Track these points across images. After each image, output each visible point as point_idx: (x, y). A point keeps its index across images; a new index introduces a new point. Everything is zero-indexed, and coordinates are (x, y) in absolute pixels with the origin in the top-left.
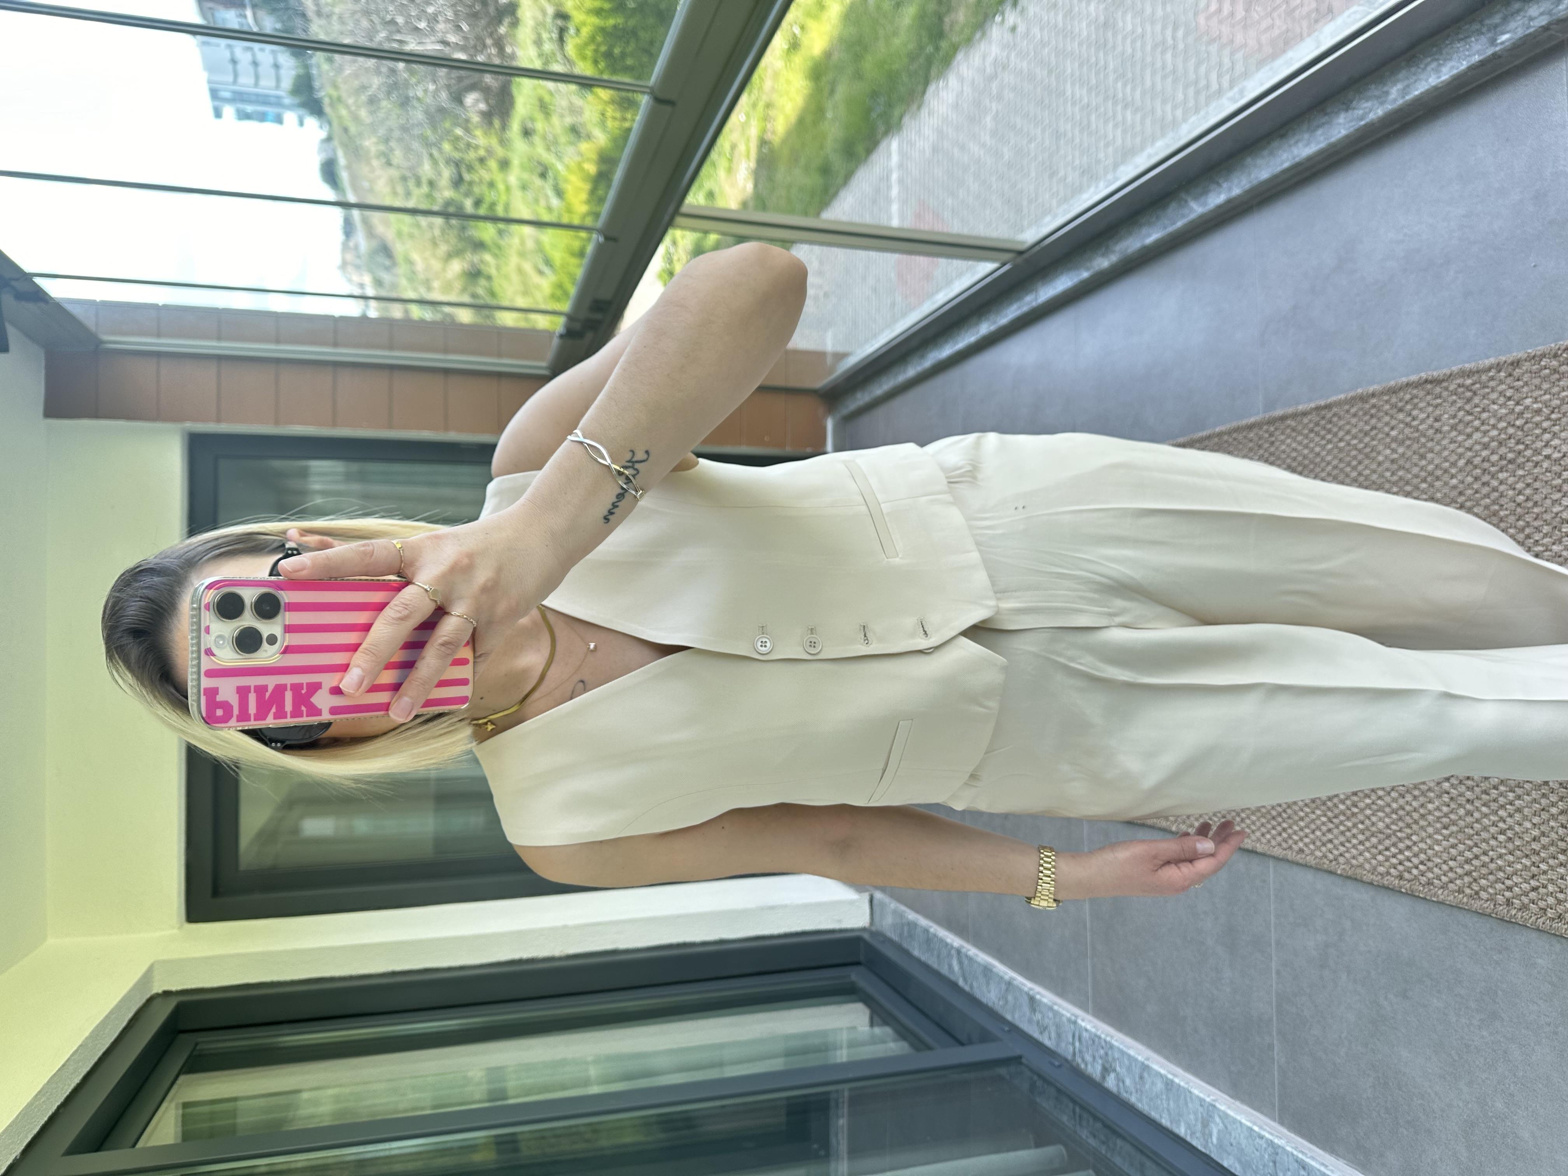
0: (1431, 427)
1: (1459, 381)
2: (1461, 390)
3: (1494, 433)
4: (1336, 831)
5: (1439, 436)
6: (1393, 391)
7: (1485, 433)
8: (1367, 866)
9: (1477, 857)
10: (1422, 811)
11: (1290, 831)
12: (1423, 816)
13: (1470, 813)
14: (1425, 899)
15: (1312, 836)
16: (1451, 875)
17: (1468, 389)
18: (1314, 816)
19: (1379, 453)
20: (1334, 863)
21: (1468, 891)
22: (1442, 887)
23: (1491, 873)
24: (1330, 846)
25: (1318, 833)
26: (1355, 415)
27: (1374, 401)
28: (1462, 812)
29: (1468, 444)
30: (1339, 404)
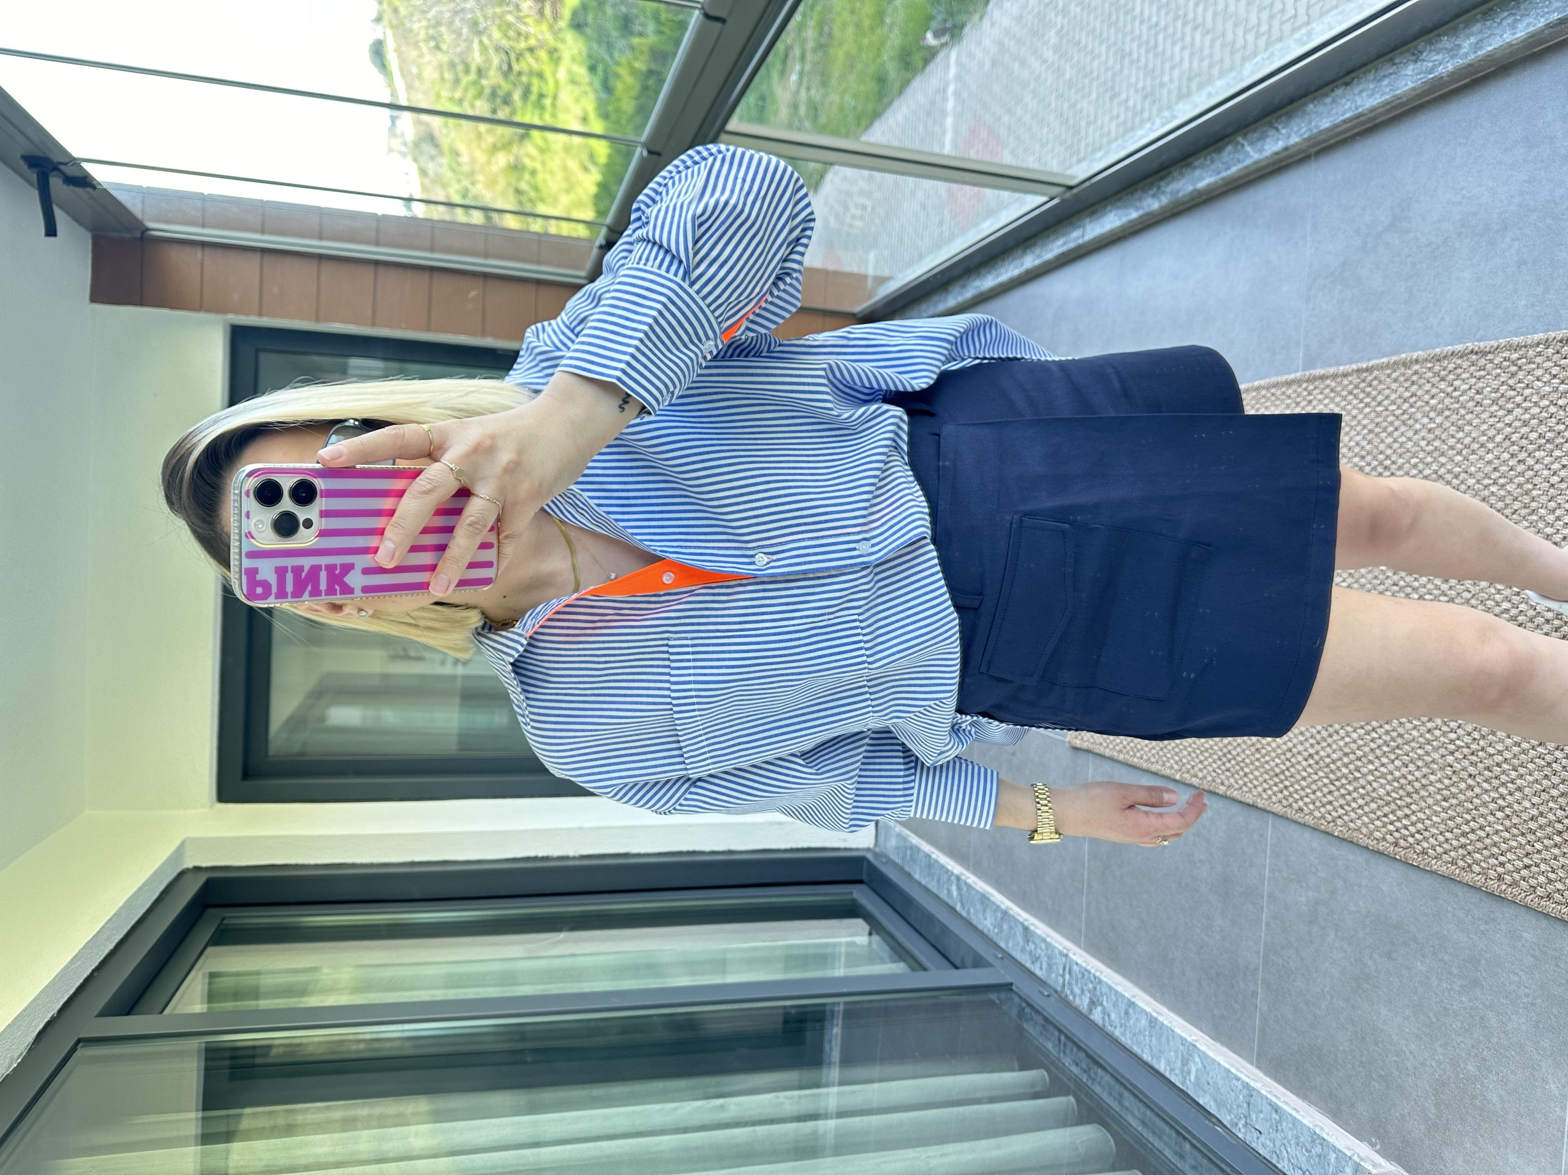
0: (1472, 399)
1: (1506, 354)
2: (1506, 364)
3: (1536, 410)
4: (1336, 794)
5: (1479, 409)
6: (1438, 359)
8: (1364, 830)
9: (1473, 831)
10: (1424, 781)
11: (1291, 789)
12: (1424, 786)
13: (1470, 788)
14: (1418, 867)
15: (1312, 796)
16: (1446, 846)
17: (1514, 363)
18: (1316, 777)
19: (1416, 421)
20: (1332, 824)
21: (1461, 863)
22: (1436, 858)
23: (1486, 848)
24: (1329, 807)
25: (1319, 794)
26: (1395, 380)
27: (1416, 367)
28: (1463, 785)
29: (1508, 419)
30: (1381, 368)
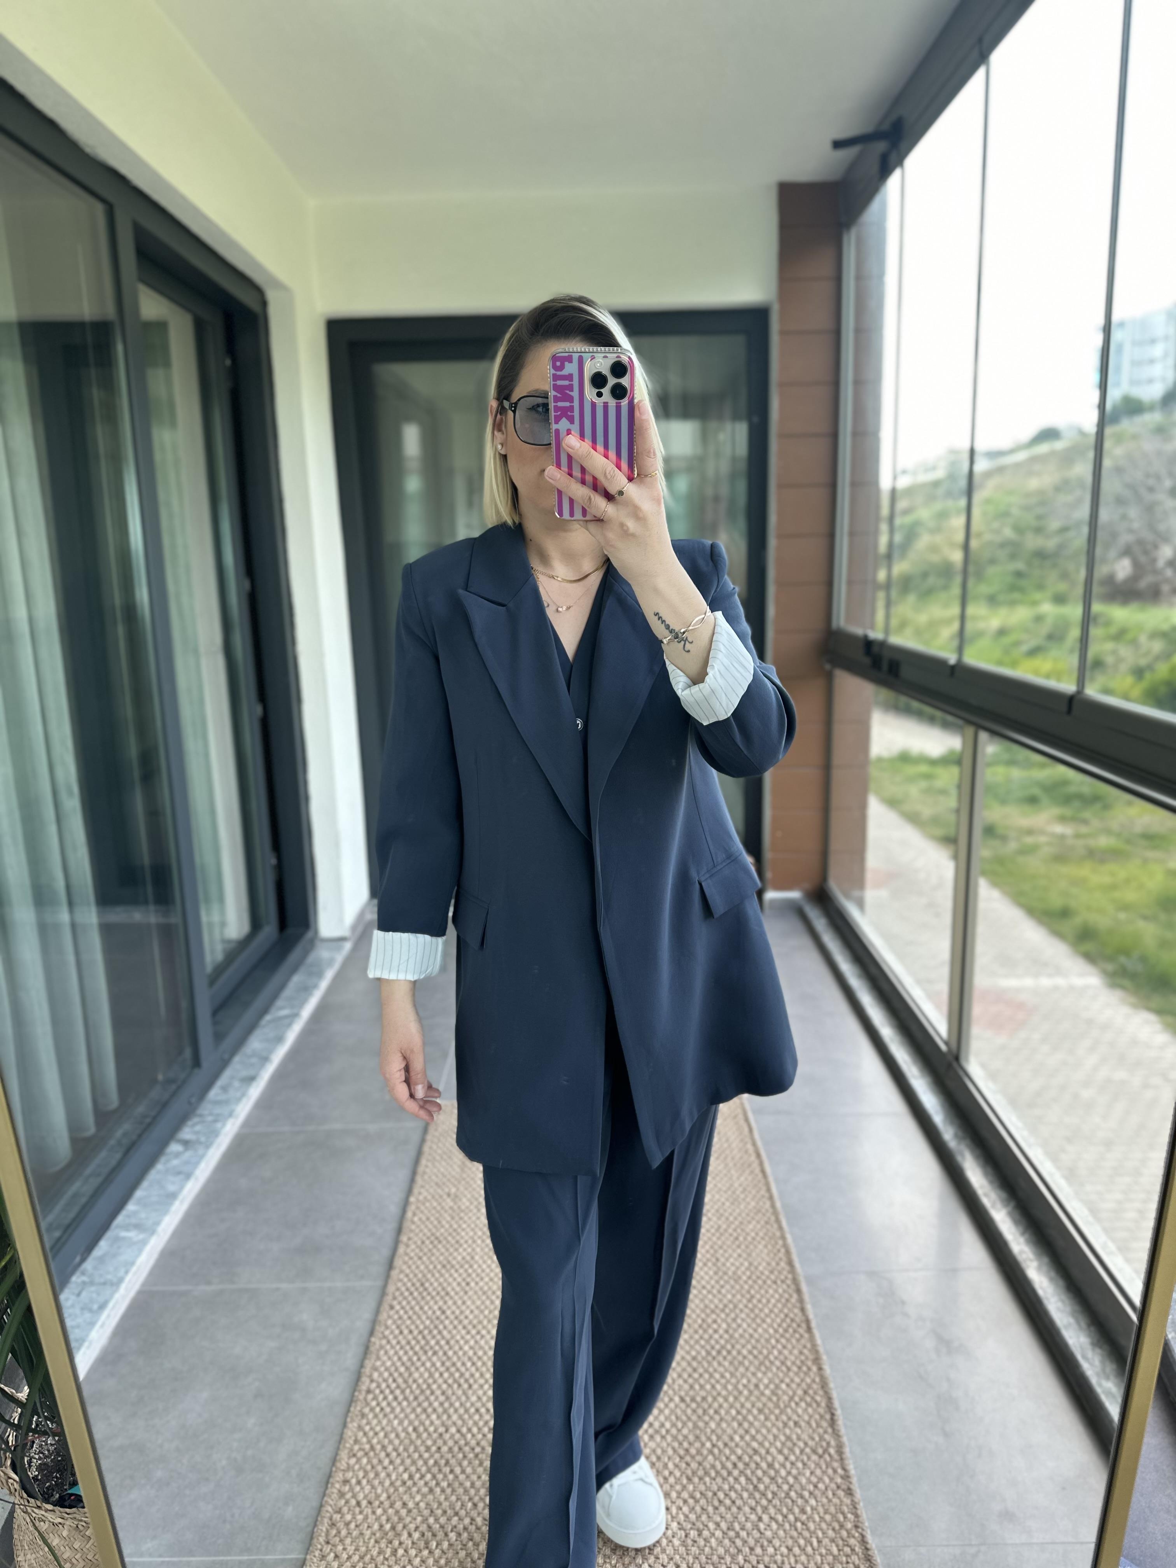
4: (410, 1337)
5: (780, 1425)
6: (824, 1386)
7: (783, 1466)
10: (430, 1410)
11: (410, 1298)
14: (348, 1411)
15: (406, 1317)
16: (371, 1433)
17: (825, 1451)
18: (424, 1318)
20: (381, 1335)
22: (359, 1426)
27: (815, 1369)
28: (429, 1443)
29: (773, 1450)
